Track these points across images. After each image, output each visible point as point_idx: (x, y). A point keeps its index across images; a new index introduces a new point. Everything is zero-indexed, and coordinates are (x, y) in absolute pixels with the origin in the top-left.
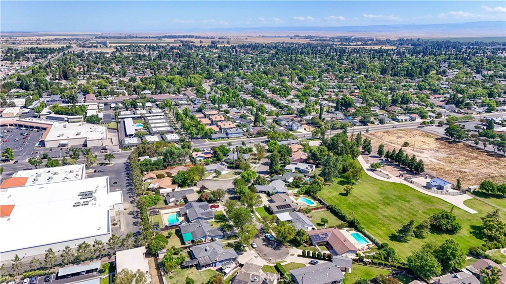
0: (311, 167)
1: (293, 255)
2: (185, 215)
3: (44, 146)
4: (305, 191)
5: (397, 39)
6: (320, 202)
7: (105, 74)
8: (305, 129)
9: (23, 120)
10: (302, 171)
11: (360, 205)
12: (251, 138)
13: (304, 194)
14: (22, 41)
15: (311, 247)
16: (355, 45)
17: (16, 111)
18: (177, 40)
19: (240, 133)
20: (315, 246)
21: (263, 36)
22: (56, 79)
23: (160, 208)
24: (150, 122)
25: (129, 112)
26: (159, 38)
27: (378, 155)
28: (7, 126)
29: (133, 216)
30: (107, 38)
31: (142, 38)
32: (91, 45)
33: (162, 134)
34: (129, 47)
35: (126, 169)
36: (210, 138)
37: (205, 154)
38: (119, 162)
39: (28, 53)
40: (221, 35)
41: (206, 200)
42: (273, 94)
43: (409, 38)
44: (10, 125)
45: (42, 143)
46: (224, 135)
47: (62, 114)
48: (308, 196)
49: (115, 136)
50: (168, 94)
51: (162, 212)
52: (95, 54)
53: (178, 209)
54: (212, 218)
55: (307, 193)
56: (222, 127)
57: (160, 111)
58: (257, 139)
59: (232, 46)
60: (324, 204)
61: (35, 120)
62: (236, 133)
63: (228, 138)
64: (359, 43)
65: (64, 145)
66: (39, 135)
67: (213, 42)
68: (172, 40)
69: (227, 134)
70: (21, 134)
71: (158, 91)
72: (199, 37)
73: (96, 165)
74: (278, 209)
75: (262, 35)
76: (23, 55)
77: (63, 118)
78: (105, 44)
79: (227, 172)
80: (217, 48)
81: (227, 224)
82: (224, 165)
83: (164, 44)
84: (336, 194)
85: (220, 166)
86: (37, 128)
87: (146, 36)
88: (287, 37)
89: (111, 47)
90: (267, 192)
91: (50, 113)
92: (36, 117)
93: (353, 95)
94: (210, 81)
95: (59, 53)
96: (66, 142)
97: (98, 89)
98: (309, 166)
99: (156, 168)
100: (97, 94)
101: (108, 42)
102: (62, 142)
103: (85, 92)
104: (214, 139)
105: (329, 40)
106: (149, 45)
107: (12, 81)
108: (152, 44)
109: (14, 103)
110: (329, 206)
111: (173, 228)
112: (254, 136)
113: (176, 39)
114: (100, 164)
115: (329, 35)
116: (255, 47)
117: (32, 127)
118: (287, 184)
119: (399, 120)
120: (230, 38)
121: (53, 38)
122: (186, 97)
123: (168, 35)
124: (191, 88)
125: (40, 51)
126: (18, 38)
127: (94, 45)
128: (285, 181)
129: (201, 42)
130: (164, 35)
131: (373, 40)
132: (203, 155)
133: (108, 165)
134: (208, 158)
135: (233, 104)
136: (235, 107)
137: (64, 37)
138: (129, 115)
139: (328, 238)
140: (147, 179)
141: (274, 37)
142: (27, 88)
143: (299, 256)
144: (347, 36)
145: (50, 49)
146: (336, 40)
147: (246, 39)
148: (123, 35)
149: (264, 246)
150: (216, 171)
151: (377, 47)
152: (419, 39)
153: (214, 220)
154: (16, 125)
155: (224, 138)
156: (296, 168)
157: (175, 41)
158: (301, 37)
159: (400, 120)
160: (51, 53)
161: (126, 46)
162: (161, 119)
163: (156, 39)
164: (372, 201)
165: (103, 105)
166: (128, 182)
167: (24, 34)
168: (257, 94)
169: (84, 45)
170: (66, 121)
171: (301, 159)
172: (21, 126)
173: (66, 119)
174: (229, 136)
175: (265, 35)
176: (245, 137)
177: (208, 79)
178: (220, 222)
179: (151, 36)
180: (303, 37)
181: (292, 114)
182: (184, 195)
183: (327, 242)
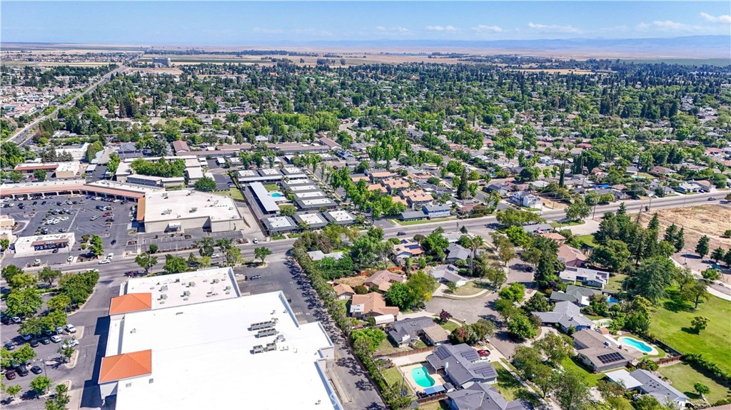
0: (604, 276)
2: (442, 371)
3: (144, 231)
4: (623, 325)
5: (585, 60)
6: (663, 346)
7: (184, 108)
8: (544, 204)
9: (94, 184)
10: (589, 283)
12: (464, 218)
13: (622, 330)
14: (41, 57)
16: (529, 69)
17: (75, 167)
18: (266, 58)
19: (446, 210)
21: (387, 54)
22: (116, 116)
23: (391, 355)
24: (293, 188)
25: (250, 173)
26: (238, 54)
27: (698, 255)
28: (70, 193)
29: (348, 369)
30: (162, 53)
31: (212, 53)
32: (144, 63)
33: (322, 210)
34: (201, 65)
35: (291, 273)
36: (401, 220)
37: (411, 247)
38: (277, 259)
39: (57, 75)
40: (326, 51)
41: (465, 341)
42: (455, 143)
43: (604, 59)
44: (74, 193)
45: (140, 226)
46: (421, 213)
47: (148, 175)
48: (632, 333)
49: (246, 213)
50: (296, 142)
51: (397, 361)
52: (158, 77)
53: (422, 356)
54: (492, 379)
55: (629, 328)
56: (413, 199)
57: (297, 170)
58: (476, 221)
59: (350, 67)
60: (671, 351)
61: (112, 184)
62: (439, 211)
63: (428, 218)
64: (534, 65)
65: (174, 230)
66: (126, 210)
67: (320, 62)
68: (258, 58)
69: (426, 212)
70: (97, 208)
71: (280, 137)
72: (299, 55)
74: (603, 362)
75: (385, 52)
76: (51, 78)
77: (155, 182)
78: (165, 62)
79: (464, 283)
80: (330, 70)
81: (524, 392)
82: (453, 269)
83: (251, 64)
84: (675, 329)
85: (448, 271)
86: (119, 197)
87: (217, 51)
88: (420, 54)
89: (173, 67)
90: (557, 325)
91: (131, 173)
92: (108, 178)
93: (580, 147)
94: (347, 122)
95: (102, 75)
96: (177, 224)
97: (185, 132)
98: (598, 273)
99: (344, 273)
100: (190, 140)
101: (169, 59)
102: (172, 224)
103: (171, 138)
104: (407, 220)
105: (486, 61)
106: (228, 64)
107: (48, 117)
108: (232, 64)
109: (70, 155)
110: (688, 355)
111: (435, 398)
112: (468, 215)
113: (264, 56)
114: (246, 264)
115: (483, 53)
116: (386, 69)
117: (111, 196)
118: (583, 308)
119: (684, 190)
120: (340, 55)
121: (84, 52)
122: (327, 147)
123: (248, 50)
124: (326, 133)
125: (73, 72)
126: (33, 53)
127: (148, 63)
128: (577, 303)
130: (243, 50)
131: (551, 61)
132: (408, 250)
133: (261, 267)
134: (417, 255)
135: (407, 161)
137: (100, 52)
138: (252, 176)
140: (340, 296)
141: (401, 55)
142: (78, 130)
144: (510, 55)
145: (88, 69)
146: (496, 60)
147: (365, 57)
148: (185, 50)
150: (445, 281)
151: (564, 72)
152: (618, 61)
153: (496, 382)
154: (84, 193)
155: (421, 218)
156: (578, 278)
157: (262, 59)
158: (442, 55)
159: (686, 191)
160: (91, 75)
161: (197, 65)
162: (305, 184)
163: (234, 56)
165: (204, 159)
166: (306, 298)
167: (40, 46)
168: (433, 144)
169: (133, 63)
170: (158, 185)
171: (577, 260)
172: (91, 194)
173: (158, 183)
174: (430, 215)
175: (390, 52)
176: (454, 217)
177: (344, 119)
178: (509, 386)
179: (225, 51)
180: (446, 55)
181: (505, 177)
182: (420, 329)
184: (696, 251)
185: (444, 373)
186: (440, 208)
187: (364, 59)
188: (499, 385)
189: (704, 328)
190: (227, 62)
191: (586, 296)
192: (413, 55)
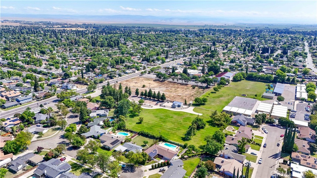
0: (107, 111)
1: (146, 171)
2: (43, 175)
4: (116, 128)
5: (82, 24)
6: (131, 132)
8: (77, 87)
10: (102, 116)
11: (152, 126)
12: (40, 100)
13: (117, 130)
15: (151, 161)
16: (58, 28)
19: (30, 98)
20: (153, 160)
27: (136, 95)
36: (5, 108)
37: (13, 121)
41: (53, 157)
42: (27, 65)
43: (89, 24)
46: (16, 103)
48: (121, 130)
53: (30, 173)
54: (69, 169)
55: (119, 129)
56: (9, 96)
58: (47, 101)
60: (134, 132)
62: (26, 99)
63: (20, 104)
64: (59, 26)
69: (18, 101)
74: (113, 145)
79: (47, 131)
81: (84, 169)
82: (40, 126)
84: (134, 124)
85: (37, 127)
90: (93, 136)
93: (87, 61)
98: (104, 111)
104: (8, 107)
110: (140, 132)
112: (43, 98)
115: (33, 20)
118: (101, 126)
128: (99, 125)
131: (67, 24)
132: (12, 123)
134: (18, 124)
136: (3, 79)
139: (157, 151)
143: (150, 170)
144: (47, 22)
146: (40, 24)
149: (124, 173)
150: (36, 133)
151: (74, 29)
152: (95, 24)
155: (16, 105)
156: (97, 115)
158: (10, 21)
159: (128, 73)
164: (156, 122)
168: (15, 66)
171: (96, 107)
174: (21, 102)
176: (35, 101)
178: (77, 169)
180: (12, 21)
181: (57, 78)
182: (27, 160)
183: (158, 155)
184: (136, 94)
185: (45, 176)
186: (26, 98)
188: (73, 170)
189: (143, 121)
191: (101, 121)
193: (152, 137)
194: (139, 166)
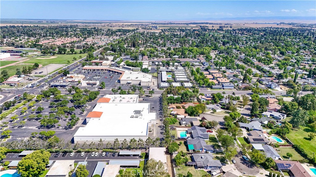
0: (283, 116)
1: (262, 174)
2: (191, 133)
3: (120, 83)
4: (276, 132)
6: (288, 141)
7: (154, 45)
8: (281, 88)
9: (111, 68)
10: (275, 117)
12: (239, 90)
13: (275, 134)
14: (115, 25)
15: (276, 171)
17: (109, 62)
18: (198, 26)
19: (232, 86)
20: (280, 171)
21: (256, 23)
22: (129, 47)
23: (176, 127)
24: (176, 74)
25: (165, 68)
26: (187, 24)
28: (104, 70)
29: (161, 128)
30: (158, 24)
31: (177, 24)
32: (149, 28)
33: (182, 82)
34: (169, 29)
35: (160, 100)
36: (211, 88)
37: (207, 97)
38: (156, 96)
39: (117, 32)
40: (226, 22)
41: (205, 126)
42: (259, 62)
44: (105, 70)
45: (119, 81)
46: (221, 87)
47: (130, 66)
48: (278, 136)
49: (156, 81)
50: (188, 58)
51: (177, 129)
52: (150, 33)
53: (186, 129)
54: (207, 138)
55: (278, 133)
56: (221, 81)
57: (182, 68)
58: (244, 92)
59: (233, 29)
60: (290, 143)
61: (117, 68)
63: (223, 89)
65: (129, 83)
66: (118, 76)
67: (220, 27)
68: (195, 25)
69: (223, 86)
70: (110, 75)
71: (183, 56)
72: (212, 24)
73: (144, 96)
74: (254, 141)
75: (255, 22)
76: (115, 33)
77: (131, 68)
78: (156, 28)
79: (221, 111)
80: (223, 30)
81: (217, 144)
82: (219, 106)
83: (190, 28)
84: (301, 137)
85: (216, 106)
86: (118, 73)
87: (179, 23)
88: (274, 23)
89: (159, 29)
90: (247, 128)
91: (125, 65)
92: (117, 67)
94: (216, 52)
95: (132, 32)
96: (130, 81)
97: (150, 53)
98: (281, 114)
99: (176, 102)
100: (149, 56)
101: (158, 26)
102: (129, 82)
103: (143, 55)
104: (214, 88)
105: (308, 26)
106: (180, 28)
107: (108, 46)
108: (182, 28)
109: (108, 58)
110: (294, 145)
111: (183, 140)
112: (241, 89)
113: (197, 25)
114: (146, 96)
116: (249, 30)
117: (115, 72)
118: (263, 125)
120: (232, 24)
121: (130, 24)
122: (199, 61)
123: (192, 22)
124: (203, 55)
125: (123, 31)
126: (113, 24)
127: (150, 28)
128: (261, 123)
129: (213, 27)
130: (190, 22)
132: (206, 98)
133: (151, 97)
134: (209, 100)
135: (229, 67)
136: (230, 69)
137: (135, 23)
140: (170, 108)
141: (263, 23)
142: (115, 51)
143: (266, 175)
145: (128, 30)
146: (314, 26)
147: (244, 25)
148: (166, 23)
149: (241, 163)
150: (213, 109)
153: (209, 140)
154: (108, 70)
155: (220, 88)
156: (271, 115)
158: (285, 23)
160: (128, 32)
161: (168, 29)
162: (182, 73)
163: (185, 25)
165: (151, 62)
166: (160, 108)
167: (116, 21)
168: (247, 62)
169: (145, 28)
170: (131, 70)
171: (276, 109)
172: (110, 71)
173: (132, 69)
174: (224, 87)
175: (258, 22)
176: (235, 89)
177: (214, 50)
178: (213, 142)
179: (182, 23)
180: (287, 24)
181: (272, 77)
182: (191, 121)
183: (290, 170)
185: (192, 134)
186: (230, 85)
187: (244, 26)
188: (209, 141)
189: (313, 138)
190: (181, 27)
191: (267, 120)
192: (269, 24)
193: (305, 156)
194: (260, 167)
